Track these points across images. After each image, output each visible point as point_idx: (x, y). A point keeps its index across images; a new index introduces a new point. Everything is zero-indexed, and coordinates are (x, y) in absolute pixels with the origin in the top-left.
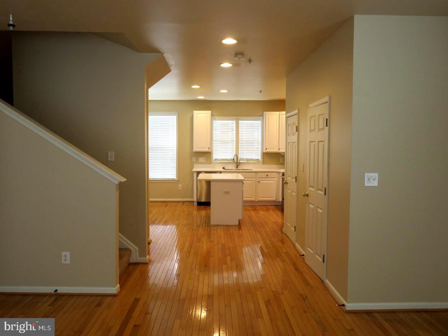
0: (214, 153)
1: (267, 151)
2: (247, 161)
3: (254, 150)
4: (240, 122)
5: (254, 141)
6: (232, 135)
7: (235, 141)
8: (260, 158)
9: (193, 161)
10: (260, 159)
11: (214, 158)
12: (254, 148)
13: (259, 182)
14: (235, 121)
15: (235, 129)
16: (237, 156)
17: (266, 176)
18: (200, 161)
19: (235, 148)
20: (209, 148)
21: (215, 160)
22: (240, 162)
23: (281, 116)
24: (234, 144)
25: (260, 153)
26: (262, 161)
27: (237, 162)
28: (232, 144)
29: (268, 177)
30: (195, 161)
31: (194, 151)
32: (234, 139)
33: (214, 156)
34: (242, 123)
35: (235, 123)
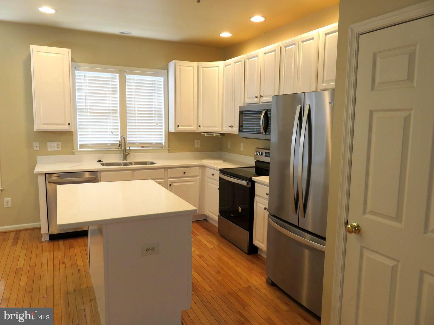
0: (79, 133)
1: (178, 130)
2: (142, 147)
3: (154, 127)
4: (128, 76)
5: (153, 113)
6: (113, 100)
7: (119, 112)
8: (163, 142)
9: (35, 149)
10: (164, 144)
11: (79, 143)
12: (154, 124)
13: (171, 185)
14: (118, 75)
15: (118, 90)
16: (124, 139)
17: (182, 174)
18: (49, 149)
19: (119, 124)
20: (69, 124)
21: (82, 146)
22: (131, 148)
23: (201, 70)
24: (117, 117)
25: (163, 133)
26: (167, 146)
27: (125, 150)
28: (113, 116)
29: (186, 175)
30: (38, 149)
31: (35, 130)
32: (116, 107)
33: (79, 139)
34: (130, 79)
35: (118, 77)
